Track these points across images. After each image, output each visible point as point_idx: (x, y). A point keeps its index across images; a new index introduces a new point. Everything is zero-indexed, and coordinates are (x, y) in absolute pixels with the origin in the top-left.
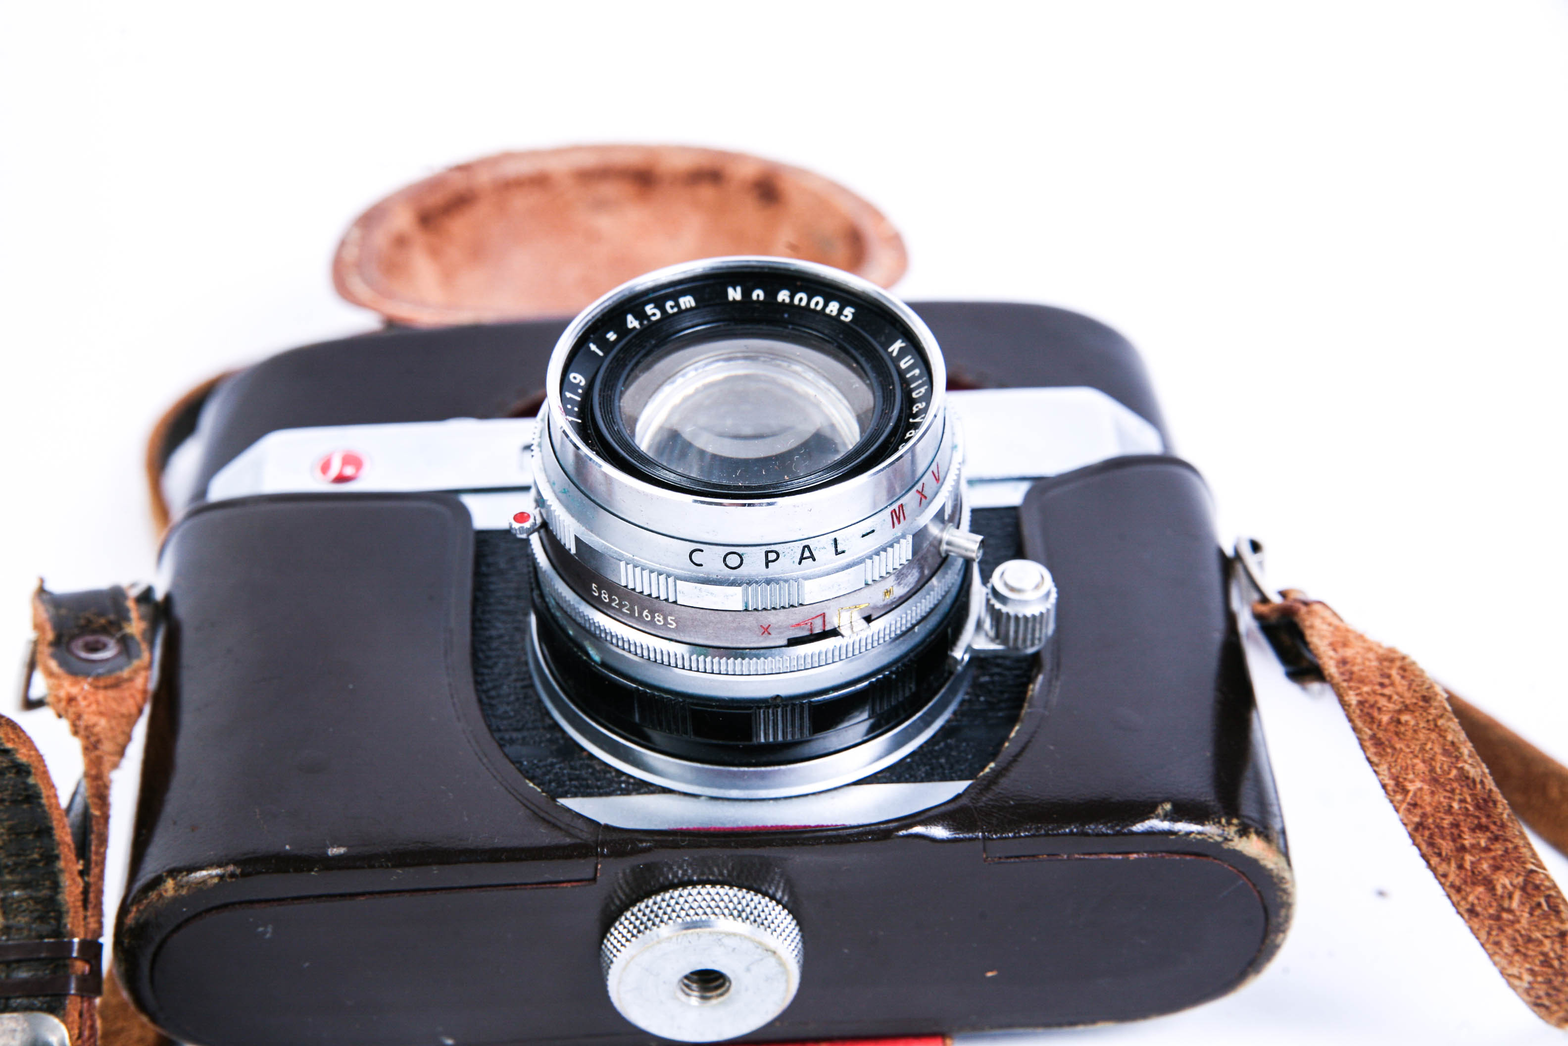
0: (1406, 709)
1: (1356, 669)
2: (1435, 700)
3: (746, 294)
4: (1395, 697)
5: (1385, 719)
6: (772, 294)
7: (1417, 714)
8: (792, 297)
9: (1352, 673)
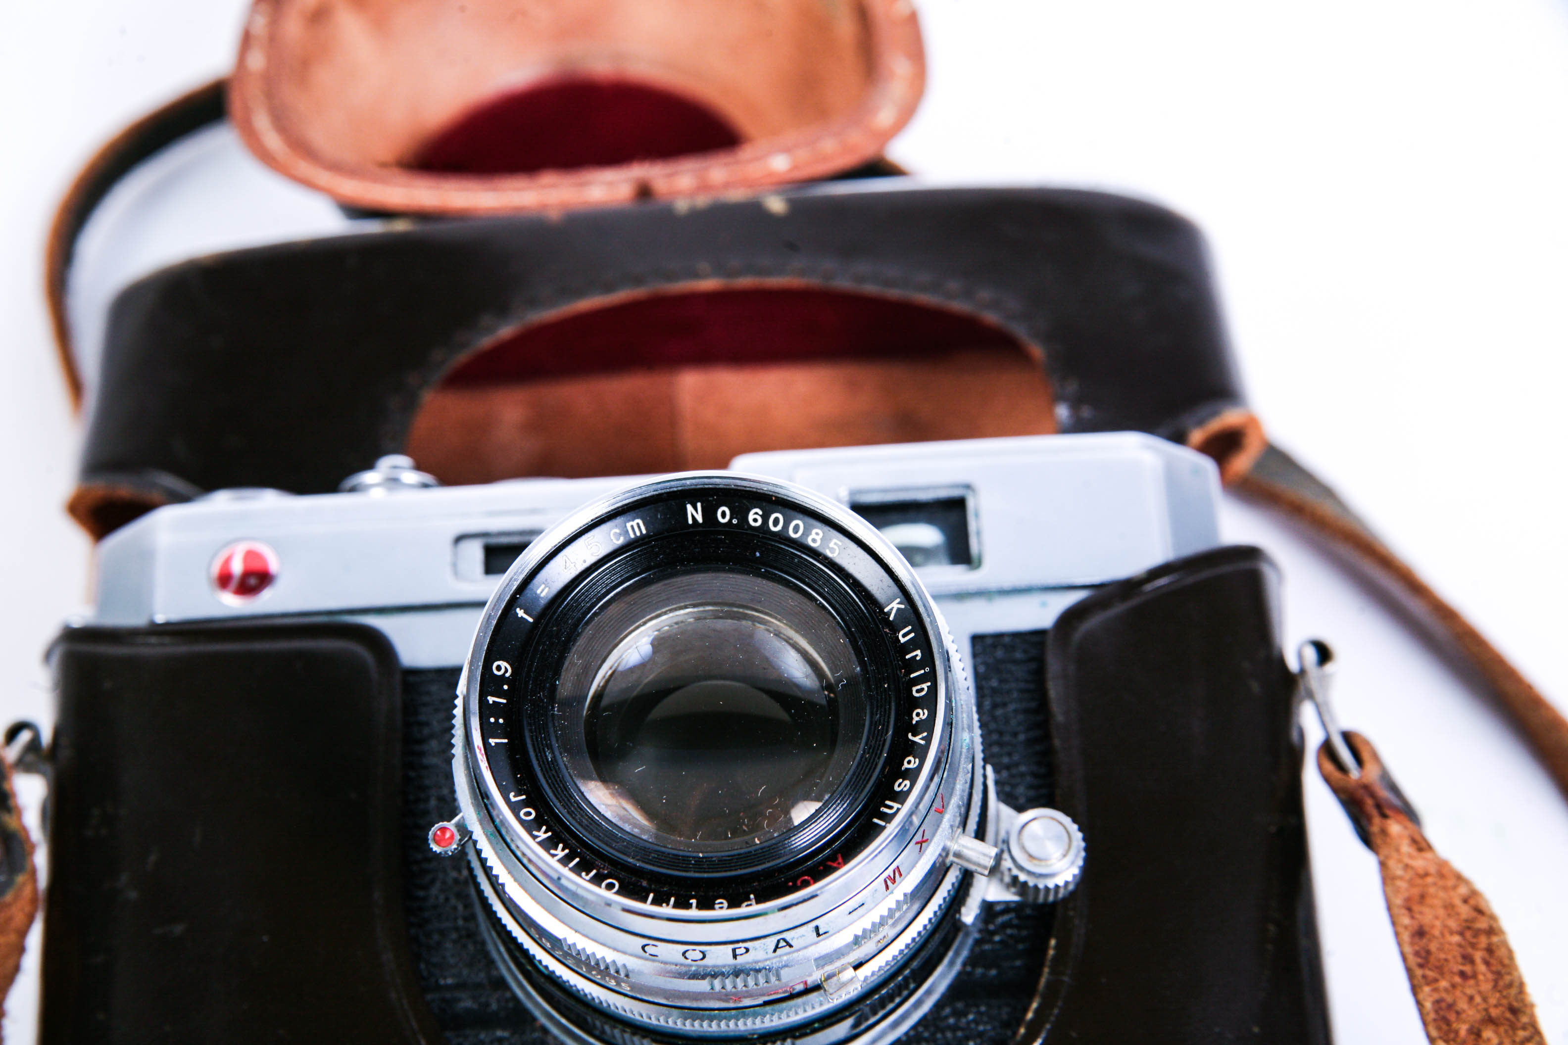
0: (1490, 1021)
1: (1433, 947)
2: (1524, 1013)
3: (709, 513)
4: (1478, 999)
5: (1463, 1029)
6: (740, 513)
7: (1502, 1030)
8: (765, 518)
9: (1428, 952)
